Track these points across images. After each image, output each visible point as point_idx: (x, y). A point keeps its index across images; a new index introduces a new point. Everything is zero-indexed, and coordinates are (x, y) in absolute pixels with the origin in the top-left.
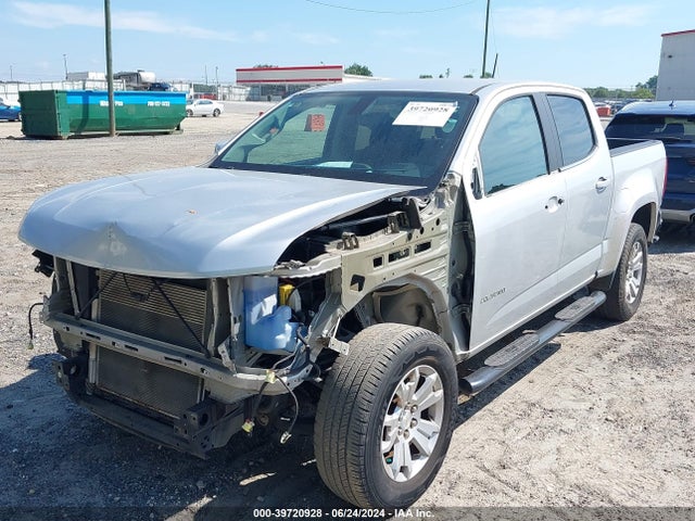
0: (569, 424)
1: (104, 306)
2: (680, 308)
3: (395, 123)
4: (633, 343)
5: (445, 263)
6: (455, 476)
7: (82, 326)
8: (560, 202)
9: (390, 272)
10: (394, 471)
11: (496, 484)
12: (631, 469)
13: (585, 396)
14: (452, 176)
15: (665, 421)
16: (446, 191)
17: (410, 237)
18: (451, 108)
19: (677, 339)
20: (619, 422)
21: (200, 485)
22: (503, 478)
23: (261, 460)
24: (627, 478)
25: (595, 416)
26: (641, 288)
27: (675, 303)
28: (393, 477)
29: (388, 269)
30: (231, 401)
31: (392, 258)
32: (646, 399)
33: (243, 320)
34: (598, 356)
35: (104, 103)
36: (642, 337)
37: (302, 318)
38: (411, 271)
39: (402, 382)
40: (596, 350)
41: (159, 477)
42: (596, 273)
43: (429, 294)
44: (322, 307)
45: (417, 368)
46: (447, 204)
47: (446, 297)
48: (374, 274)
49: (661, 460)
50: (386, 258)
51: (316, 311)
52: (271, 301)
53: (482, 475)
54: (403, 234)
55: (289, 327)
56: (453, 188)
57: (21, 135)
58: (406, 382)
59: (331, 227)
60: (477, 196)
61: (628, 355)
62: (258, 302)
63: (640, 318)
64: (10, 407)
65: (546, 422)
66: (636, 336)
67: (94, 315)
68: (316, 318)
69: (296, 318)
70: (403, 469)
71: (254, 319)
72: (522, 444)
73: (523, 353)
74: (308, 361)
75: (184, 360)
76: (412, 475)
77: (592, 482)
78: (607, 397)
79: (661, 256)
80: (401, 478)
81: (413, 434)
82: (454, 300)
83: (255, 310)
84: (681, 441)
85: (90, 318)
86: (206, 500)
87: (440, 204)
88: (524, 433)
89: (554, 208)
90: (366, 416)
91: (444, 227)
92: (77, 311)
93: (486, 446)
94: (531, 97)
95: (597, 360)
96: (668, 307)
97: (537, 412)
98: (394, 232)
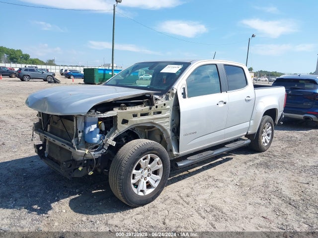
0: (221, 185)
1: (51, 127)
2: (287, 149)
3: (161, 72)
4: (261, 159)
5: (169, 120)
6: (167, 197)
7: (44, 133)
8: (225, 103)
9: (140, 120)
10: (138, 191)
11: (181, 201)
12: (236, 202)
13: (233, 176)
14: (173, 89)
15: (259, 187)
16: (170, 94)
17: (150, 109)
18: (180, 67)
19: (280, 160)
20: (241, 186)
21: (77, 191)
22: (185, 200)
23: (103, 185)
24: (233, 205)
25: (233, 183)
26: (271, 141)
27: (286, 148)
28: (136, 193)
29: (139, 119)
30: (78, 160)
31: (142, 115)
32: (256, 179)
33: (83, 132)
34: (245, 163)
35: (110, 73)
36: (267, 158)
37: (103, 133)
38: (152, 121)
39: (142, 159)
40: (245, 161)
41: (66, 187)
42: (247, 133)
43: (162, 130)
44: (111, 130)
45: (149, 155)
46: (170, 99)
47: (169, 132)
48: (133, 120)
49: (250, 200)
50: (139, 115)
51: (109, 131)
52: (95, 126)
53: (178, 198)
54: (148, 107)
55: (98, 136)
56: (173, 94)
57: (83, 83)
58: (144, 160)
59: (117, 102)
60: (184, 97)
61: (257, 164)
62: (89, 126)
63: (269, 152)
64: (32, 162)
65: (213, 183)
66: (264, 158)
67: (48, 130)
68: (109, 133)
69: (101, 132)
70: (142, 191)
71: (87, 132)
72: (199, 189)
73: (204, 156)
74: (103, 148)
75: (66, 145)
76: (146, 194)
77: (217, 204)
78: (241, 177)
79: (290, 132)
80: (141, 194)
81: (148, 179)
82: (173, 134)
83: (88, 129)
84: (261, 195)
85: (47, 131)
86: (77, 196)
87: (167, 99)
88: (202, 186)
89: (222, 105)
90: (123, 169)
91: (168, 107)
92: (43, 129)
93: (185, 189)
94: (216, 65)
95: (244, 164)
96: (283, 149)
97: (211, 179)
98: (145, 106)
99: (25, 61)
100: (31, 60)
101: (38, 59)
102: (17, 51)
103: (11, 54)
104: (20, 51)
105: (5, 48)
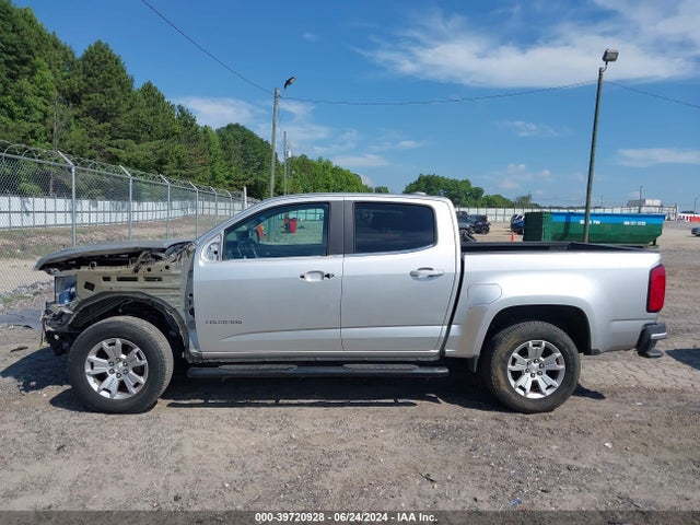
5: (179, 292)
8: (329, 276)
10: (99, 388)
29: (114, 285)
35: (582, 222)
39: (104, 343)
42: (443, 351)
45: (118, 340)
46: (182, 260)
47: (182, 314)
48: (103, 284)
50: (114, 278)
60: (218, 259)
70: (107, 391)
89: (316, 279)
91: (176, 271)
94: (329, 204)
99: (473, 201)
100: (487, 198)
101: (499, 196)
102: (463, 181)
103: (450, 190)
104: (467, 182)
105: (442, 178)
